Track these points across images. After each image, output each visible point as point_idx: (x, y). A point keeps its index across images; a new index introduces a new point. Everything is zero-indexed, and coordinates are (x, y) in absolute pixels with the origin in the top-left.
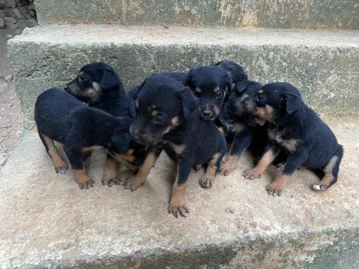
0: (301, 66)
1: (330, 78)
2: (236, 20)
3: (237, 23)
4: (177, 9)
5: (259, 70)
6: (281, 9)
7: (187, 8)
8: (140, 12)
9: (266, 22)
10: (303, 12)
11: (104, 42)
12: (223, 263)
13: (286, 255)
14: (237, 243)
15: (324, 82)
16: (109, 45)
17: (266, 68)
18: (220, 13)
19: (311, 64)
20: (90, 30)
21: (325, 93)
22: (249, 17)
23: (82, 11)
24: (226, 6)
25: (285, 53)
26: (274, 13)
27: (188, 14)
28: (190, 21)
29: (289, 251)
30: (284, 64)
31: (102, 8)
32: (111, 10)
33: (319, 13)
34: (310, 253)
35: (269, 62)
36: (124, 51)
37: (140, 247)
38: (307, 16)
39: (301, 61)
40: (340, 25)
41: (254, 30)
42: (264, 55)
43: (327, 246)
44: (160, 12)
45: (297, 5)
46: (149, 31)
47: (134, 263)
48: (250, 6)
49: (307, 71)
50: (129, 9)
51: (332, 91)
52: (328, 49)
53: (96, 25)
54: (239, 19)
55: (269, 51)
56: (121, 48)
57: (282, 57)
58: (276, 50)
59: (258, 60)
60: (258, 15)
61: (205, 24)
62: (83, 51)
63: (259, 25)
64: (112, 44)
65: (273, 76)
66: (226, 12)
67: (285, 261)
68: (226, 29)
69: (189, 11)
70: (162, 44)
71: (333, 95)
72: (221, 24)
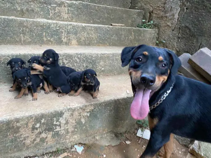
0: (90, 59)
1: (101, 63)
2: (69, 43)
3: (70, 44)
4: (45, 39)
5: (76, 61)
6: (85, 39)
7: (49, 39)
8: (30, 40)
9: (81, 43)
10: (94, 40)
11: (16, 53)
12: (61, 117)
13: (80, 113)
14: (64, 109)
15: (99, 64)
16: (18, 54)
17: (78, 60)
18: (62, 41)
19: (93, 59)
20: (8, 48)
21: (100, 68)
22: (74, 42)
23: (3, 40)
24: (64, 38)
25: (84, 55)
26: (83, 40)
27: (50, 41)
28: (50, 43)
29: (81, 112)
30: (84, 59)
31: (13, 39)
32: (16, 39)
33: (100, 41)
34: (87, 112)
35: (78, 58)
36: (24, 56)
37: (34, 113)
38: (96, 42)
39: (90, 58)
40: (108, 44)
41: (76, 46)
42: (77, 56)
43: (92, 110)
44: (38, 40)
45: (91, 38)
46: (34, 48)
47: (32, 118)
48: (74, 38)
49: (93, 61)
50: (25, 39)
51: (102, 67)
52: (98, 54)
53: (10, 45)
54: (70, 42)
55: (78, 55)
56: (23, 55)
57: (83, 57)
58: (81, 54)
59: (75, 58)
60: (77, 41)
61: (57, 45)
62: (8, 56)
63: (79, 45)
64: (20, 54)
65: (81, 63)
66: (65, 40)
67: (80, 116)
68: (65, 46)
69: (50, 40)
70: (39, 53)
71: (103, 69)
72: (63, 44)
